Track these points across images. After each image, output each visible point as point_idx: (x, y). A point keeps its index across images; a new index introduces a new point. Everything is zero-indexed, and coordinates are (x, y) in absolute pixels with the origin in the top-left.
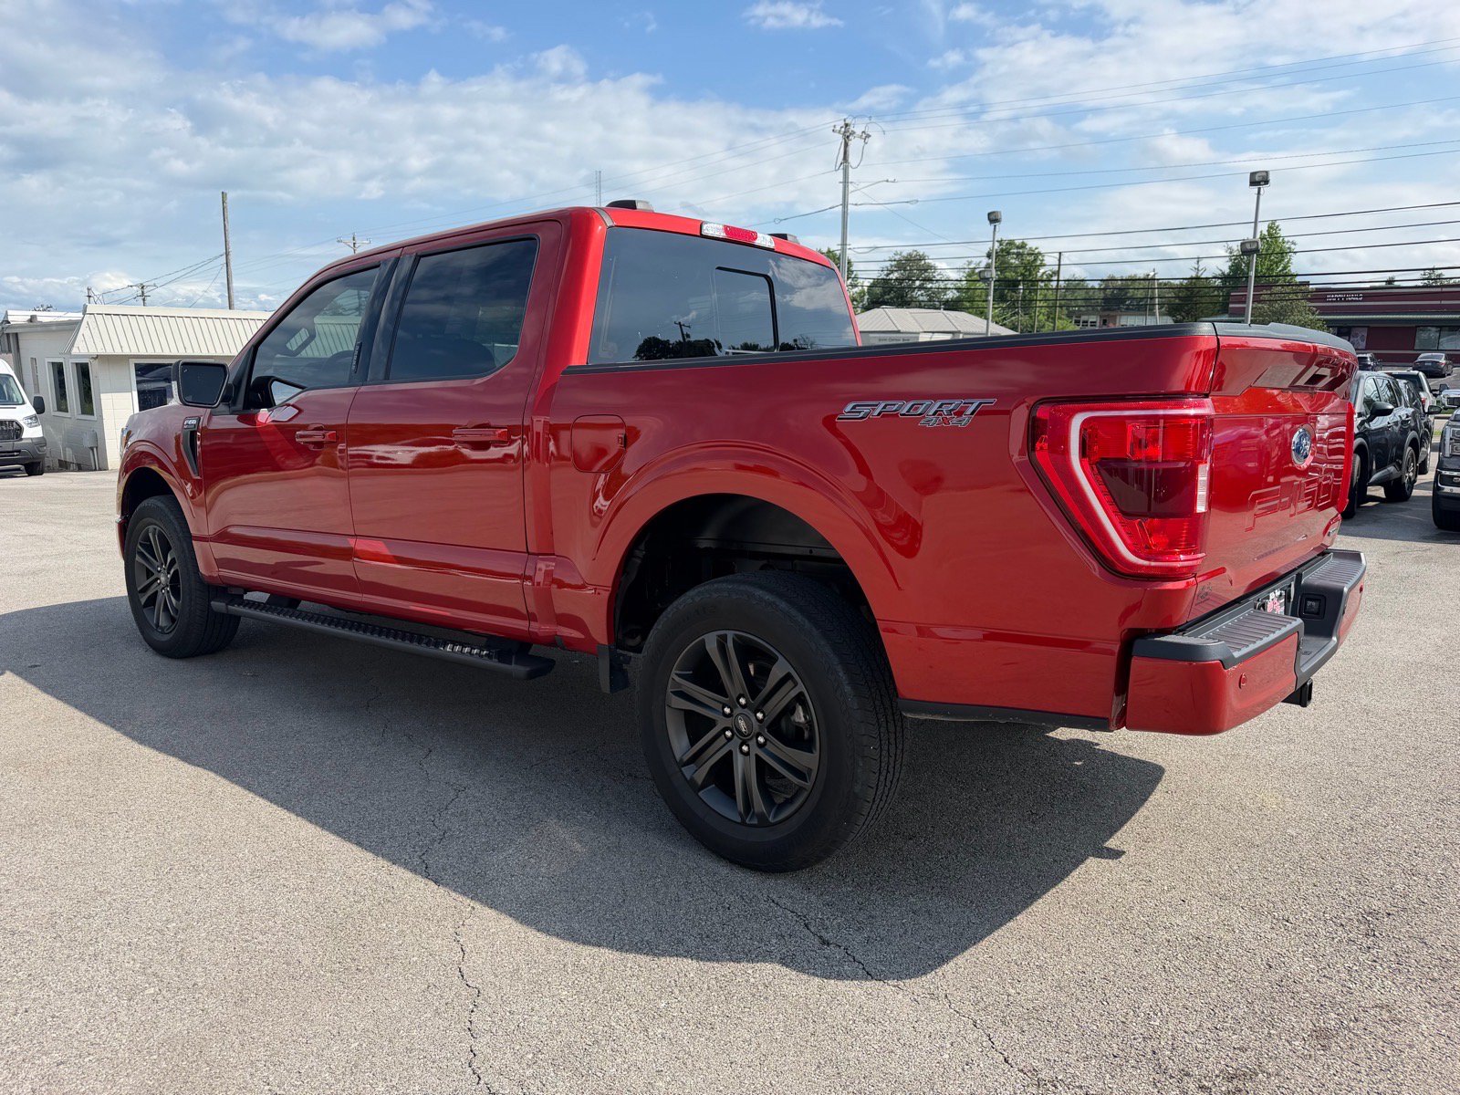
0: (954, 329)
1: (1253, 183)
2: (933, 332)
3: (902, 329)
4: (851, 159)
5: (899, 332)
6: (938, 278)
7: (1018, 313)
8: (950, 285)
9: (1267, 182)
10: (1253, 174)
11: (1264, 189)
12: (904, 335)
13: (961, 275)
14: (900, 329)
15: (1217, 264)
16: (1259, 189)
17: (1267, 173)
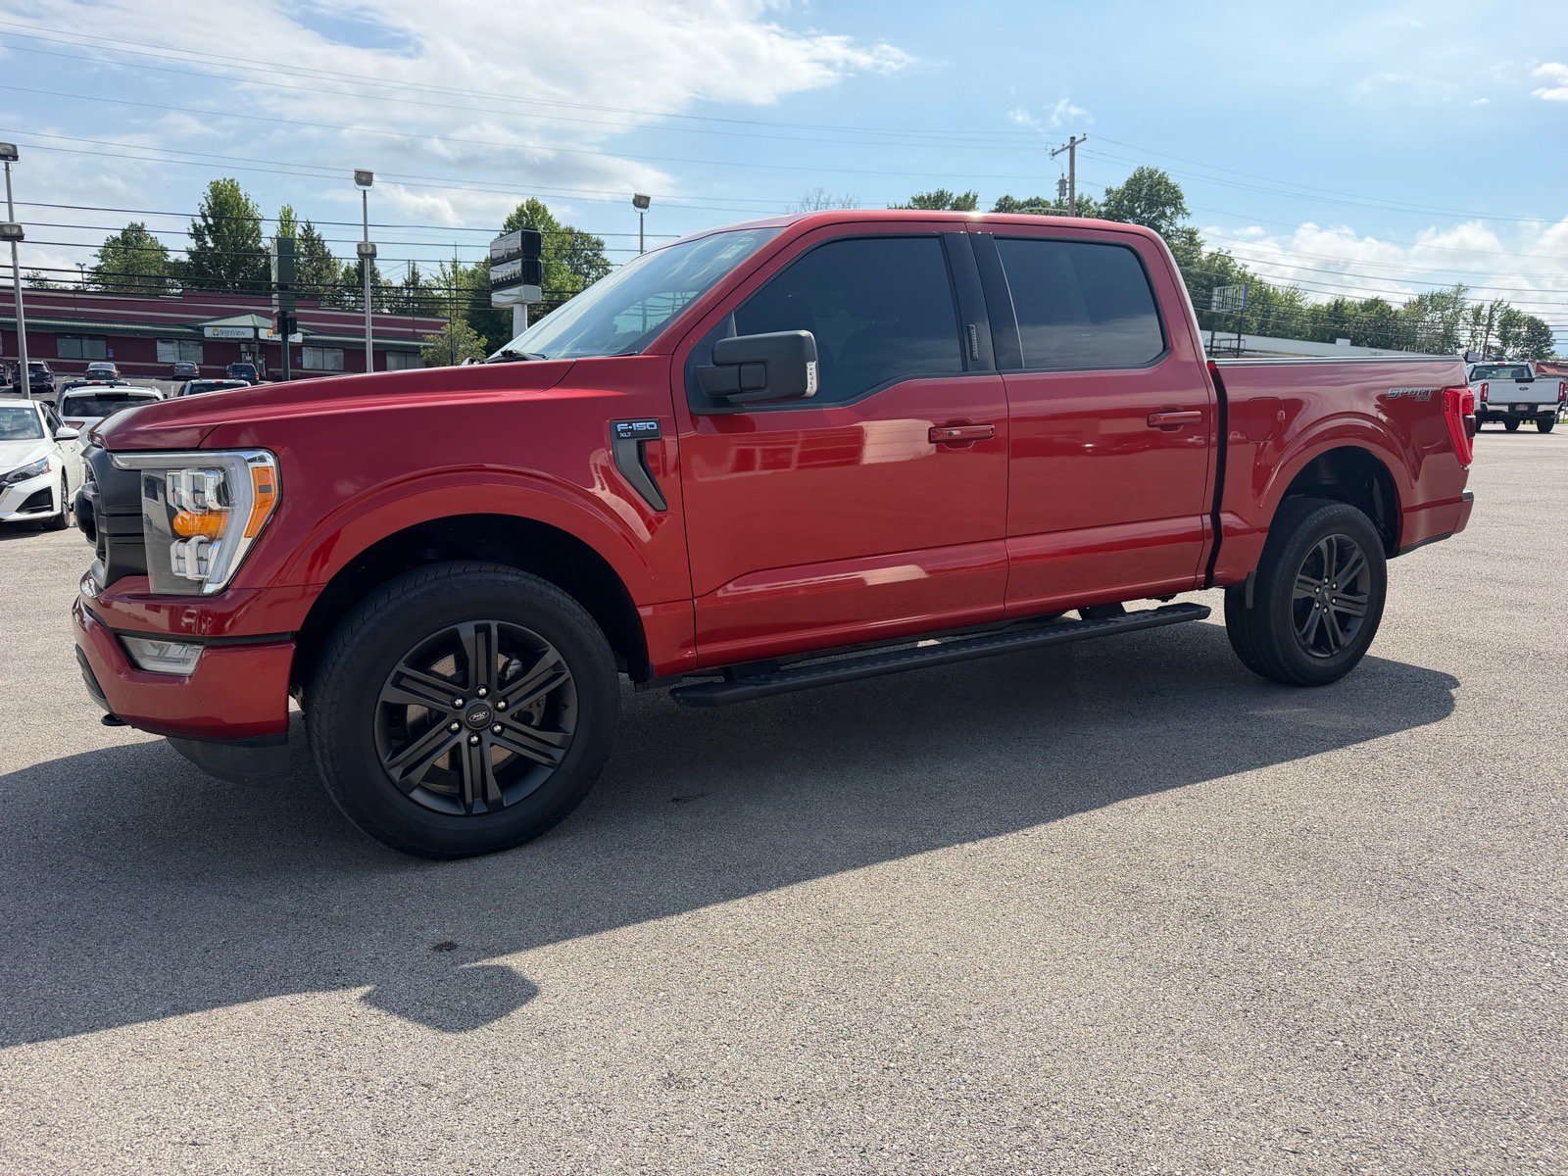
9: (15, 158)
11: (12, 164)
16: (7, 165)
17: (14, 147)
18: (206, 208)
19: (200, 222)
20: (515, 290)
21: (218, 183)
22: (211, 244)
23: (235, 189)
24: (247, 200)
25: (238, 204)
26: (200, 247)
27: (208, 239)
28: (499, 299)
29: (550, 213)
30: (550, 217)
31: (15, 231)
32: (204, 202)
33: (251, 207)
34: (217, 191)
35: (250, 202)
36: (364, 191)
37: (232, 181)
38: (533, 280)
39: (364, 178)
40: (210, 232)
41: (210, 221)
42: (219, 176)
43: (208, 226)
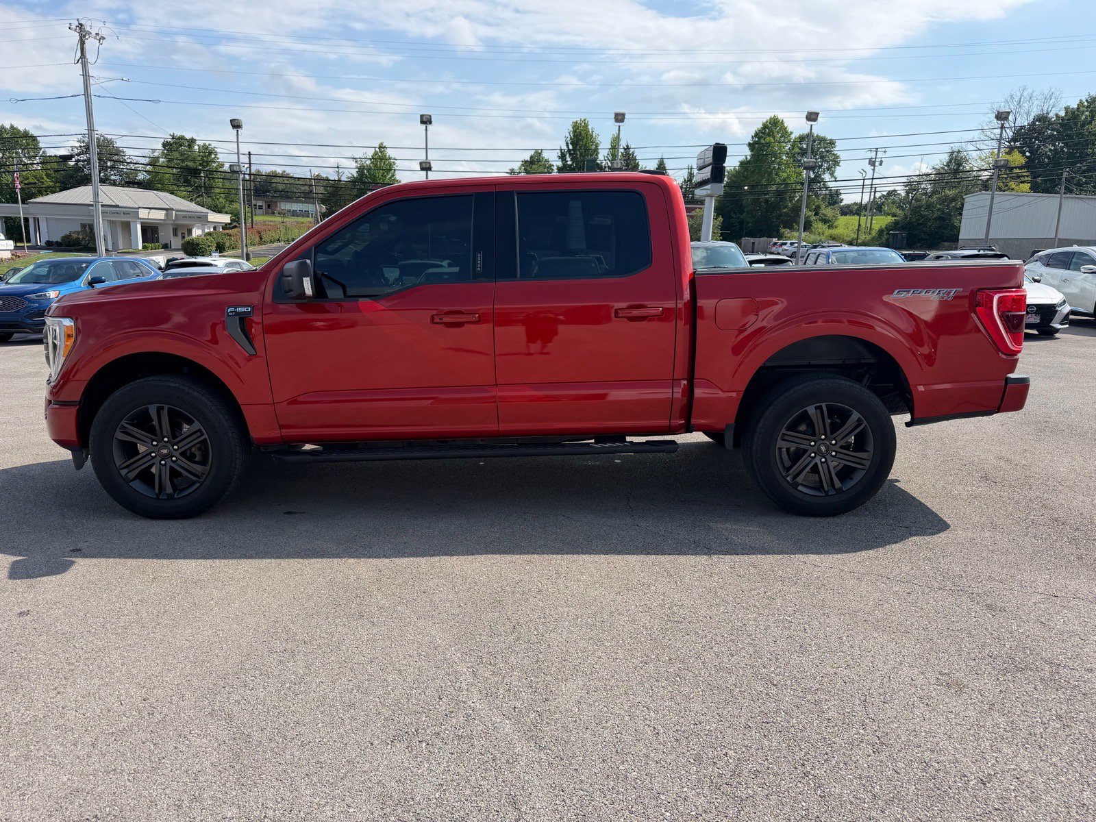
0: (167, 207)
1: (422, 122)
2: (150, 208)
3: (121, 205)
4: (88, 55)
5: (117, 206)
6: (129, 161)
7: (202, 196)
8: (140, 167)
9: (430, 123)
10: (422, 116)
11: (429, 127)
12: (123, 209)
13: (146, 161)
14: (118, 204)
15: (349, 171)
16: (426, 127)
17: (430, 116)
18: (569, 139)
19: (564, 147)
20: (708, 187)
21: (577, 122)
22: (569, 163)
23: (586, 125)
24: (592, 132)
25: (587, 135)
26: (563, 164)
27: (568, 159)
28: (699, 192)
29: (786, 125)
30: (786, 128)
31: (428, 166)
32: (568, 135)
33: (594, 136)
34: (576, 127)
35: (594, 133)
36: (619, 126)
37: (585, 120)
38: (719, 180)
39: (620, 118)
40: (570, 154)
41: (571, 147)
42: (577, 117)
43: (569, 150)
